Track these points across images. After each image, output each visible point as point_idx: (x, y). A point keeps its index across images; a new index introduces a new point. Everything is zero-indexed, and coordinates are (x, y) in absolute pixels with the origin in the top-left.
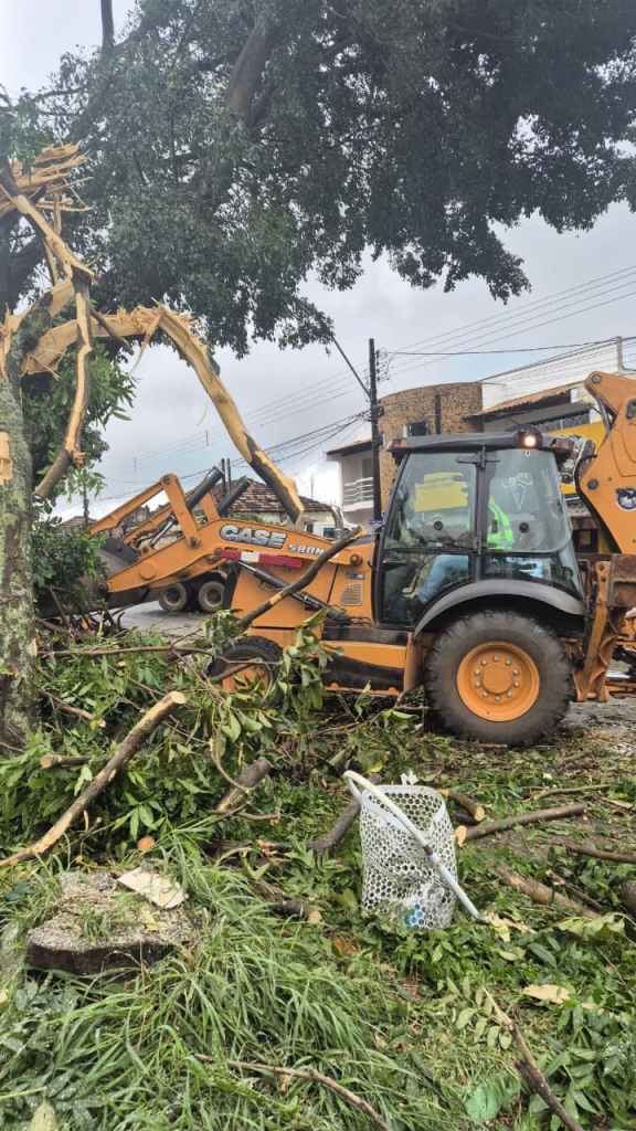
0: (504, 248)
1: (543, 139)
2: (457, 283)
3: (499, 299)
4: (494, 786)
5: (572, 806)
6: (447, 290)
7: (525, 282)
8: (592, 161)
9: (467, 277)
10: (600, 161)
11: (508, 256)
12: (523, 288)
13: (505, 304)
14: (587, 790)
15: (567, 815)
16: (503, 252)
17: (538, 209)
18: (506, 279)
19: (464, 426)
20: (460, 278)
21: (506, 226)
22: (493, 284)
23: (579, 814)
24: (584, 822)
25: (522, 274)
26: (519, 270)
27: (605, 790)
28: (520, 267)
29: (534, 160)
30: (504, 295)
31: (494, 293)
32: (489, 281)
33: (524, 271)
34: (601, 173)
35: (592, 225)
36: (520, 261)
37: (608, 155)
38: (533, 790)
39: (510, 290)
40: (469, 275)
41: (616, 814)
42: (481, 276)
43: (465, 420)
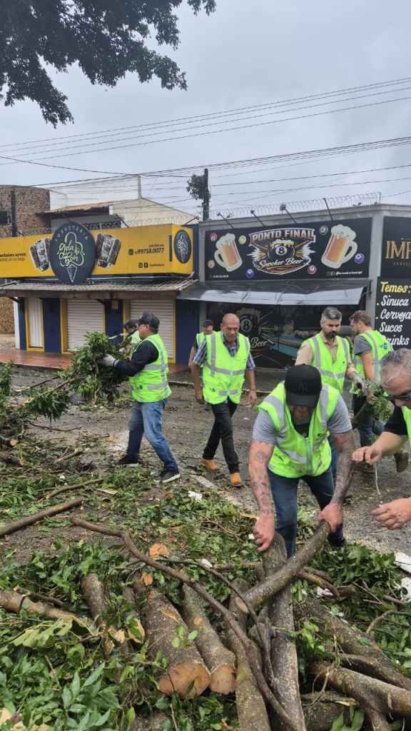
0: (53, 84)
1: (80, 8)
2: (15, 101)
3: (50, 123)
4: (15, 493)
5: (73, 499)
6: (7, 104)
7: (69, 115)
8: (115, 36)
9: (23, 99)
10: (119, 38)
11: (56, 92)
12: (68, 119)
13: (55, 127)
14: (87, 485)
15: (69, 509)
16: (52, 87)
17: (78, 62)
18: (55, 109)
19: (37, 219)
20: (18, 98)
21: (56, 69)
22: (45, 110)
23: (78, 505)
24: (80, 512)
25: (67, 109)
26: (64, 104)
27: (101, 482)
28: (65, 102)
29: (75, 23)
30: (54, 121)
31: (46, 117)
32: (41, 107)
33: (68, 107)
34: (120, 47)
35: (115, 84)
36: (65, 98)
37: (125, 35)
38: (46, 491)
39: (58, 118)
40: (25, 97)
41: (105, 500)
42: (35, 101)
43: (37, 215)
